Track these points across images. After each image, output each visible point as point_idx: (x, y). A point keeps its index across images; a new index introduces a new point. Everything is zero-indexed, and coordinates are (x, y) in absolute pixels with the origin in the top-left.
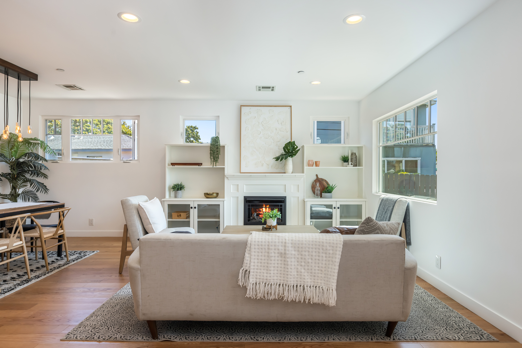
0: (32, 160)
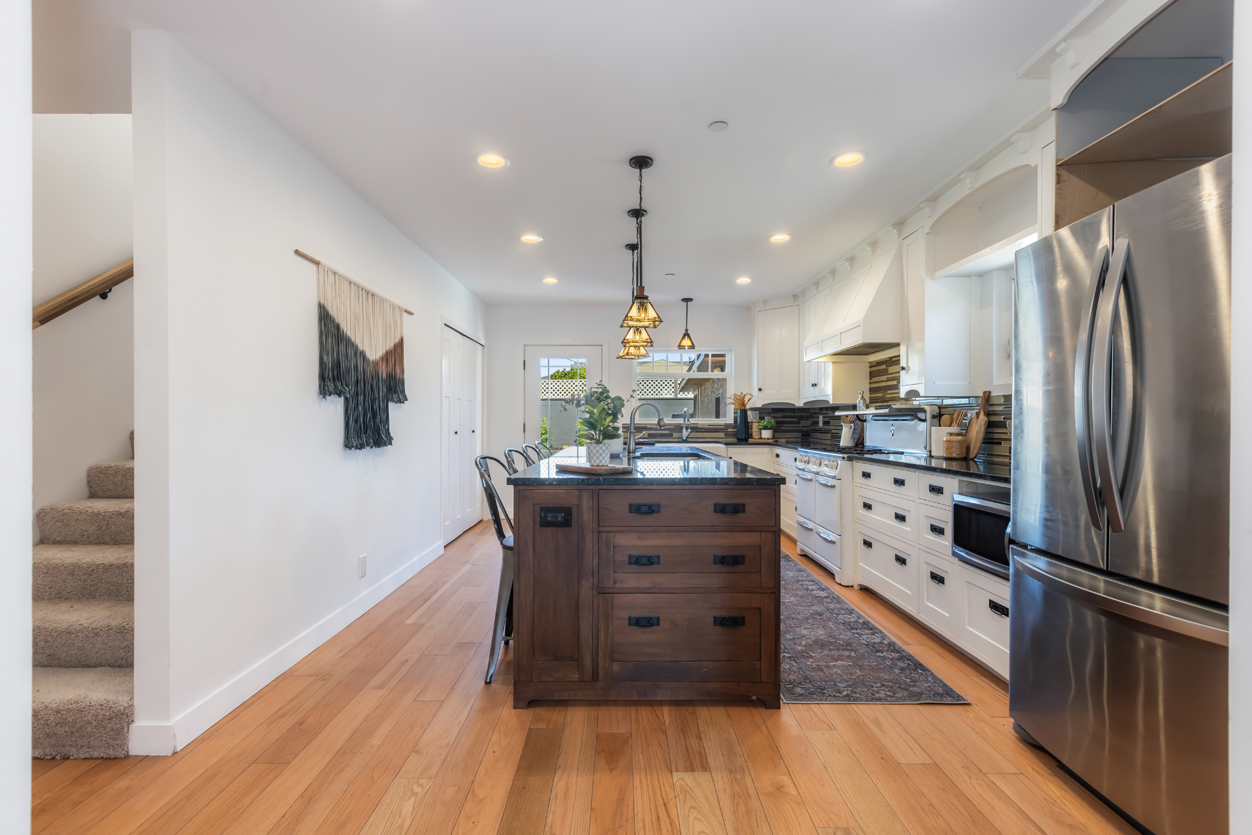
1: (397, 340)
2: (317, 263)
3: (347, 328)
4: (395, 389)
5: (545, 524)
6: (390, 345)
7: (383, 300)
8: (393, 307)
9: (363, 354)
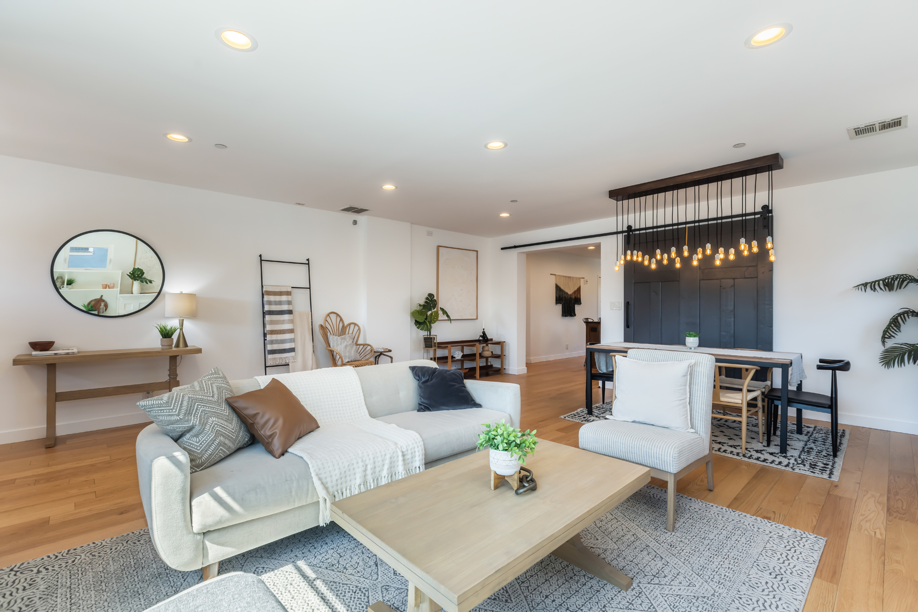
1: (579, 286)
2: (555, 275)
3: (562, 288)
4: (578, 301)
5: (592, 331)
6: (576, 289)
7: (573, 278)
8: (577, 278)
9: (567, 293)
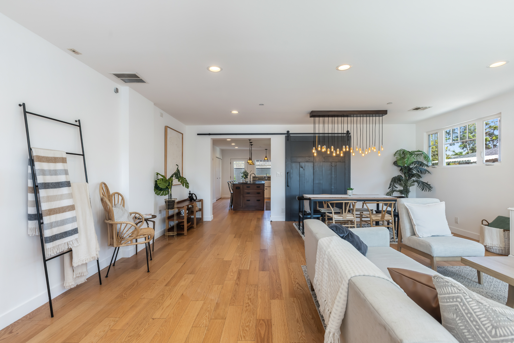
0: (417, 166)
5: (236, 189)
